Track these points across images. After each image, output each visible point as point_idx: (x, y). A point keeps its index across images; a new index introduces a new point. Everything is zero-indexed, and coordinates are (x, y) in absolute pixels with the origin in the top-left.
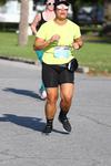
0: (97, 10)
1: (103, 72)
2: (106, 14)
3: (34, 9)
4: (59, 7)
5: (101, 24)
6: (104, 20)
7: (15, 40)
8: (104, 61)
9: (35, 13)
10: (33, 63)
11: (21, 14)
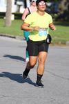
0: (54, 5)
1: (58, 44)
2: (60, 7)
3: (15, 3)
4: (40, 4)
5: (56, 13)
6: (58, 11)
7: (4, 23)
8: (59, 36)
9: (16, 6)
10: (14, 38)
11: (7, 7)
